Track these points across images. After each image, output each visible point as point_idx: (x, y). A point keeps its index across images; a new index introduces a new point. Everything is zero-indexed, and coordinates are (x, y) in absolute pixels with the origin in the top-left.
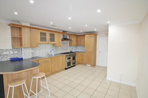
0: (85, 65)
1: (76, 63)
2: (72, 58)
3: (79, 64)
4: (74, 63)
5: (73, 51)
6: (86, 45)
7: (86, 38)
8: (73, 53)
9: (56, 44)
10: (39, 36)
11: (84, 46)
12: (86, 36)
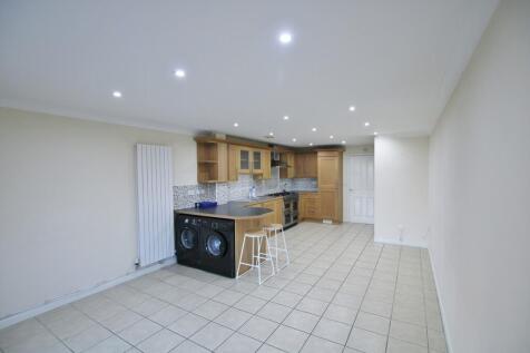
0: (319, 221)
1: (300, 217)
2: (292, 205)
3: (303, 220)
4: (295, 218)
5: (288, 190)
6: (319, 176)
7: (319, 159)
8: (288, 193)
9: (262, 175)
10: (239, 159)
11: (315, 179)
12: (320, 154)
